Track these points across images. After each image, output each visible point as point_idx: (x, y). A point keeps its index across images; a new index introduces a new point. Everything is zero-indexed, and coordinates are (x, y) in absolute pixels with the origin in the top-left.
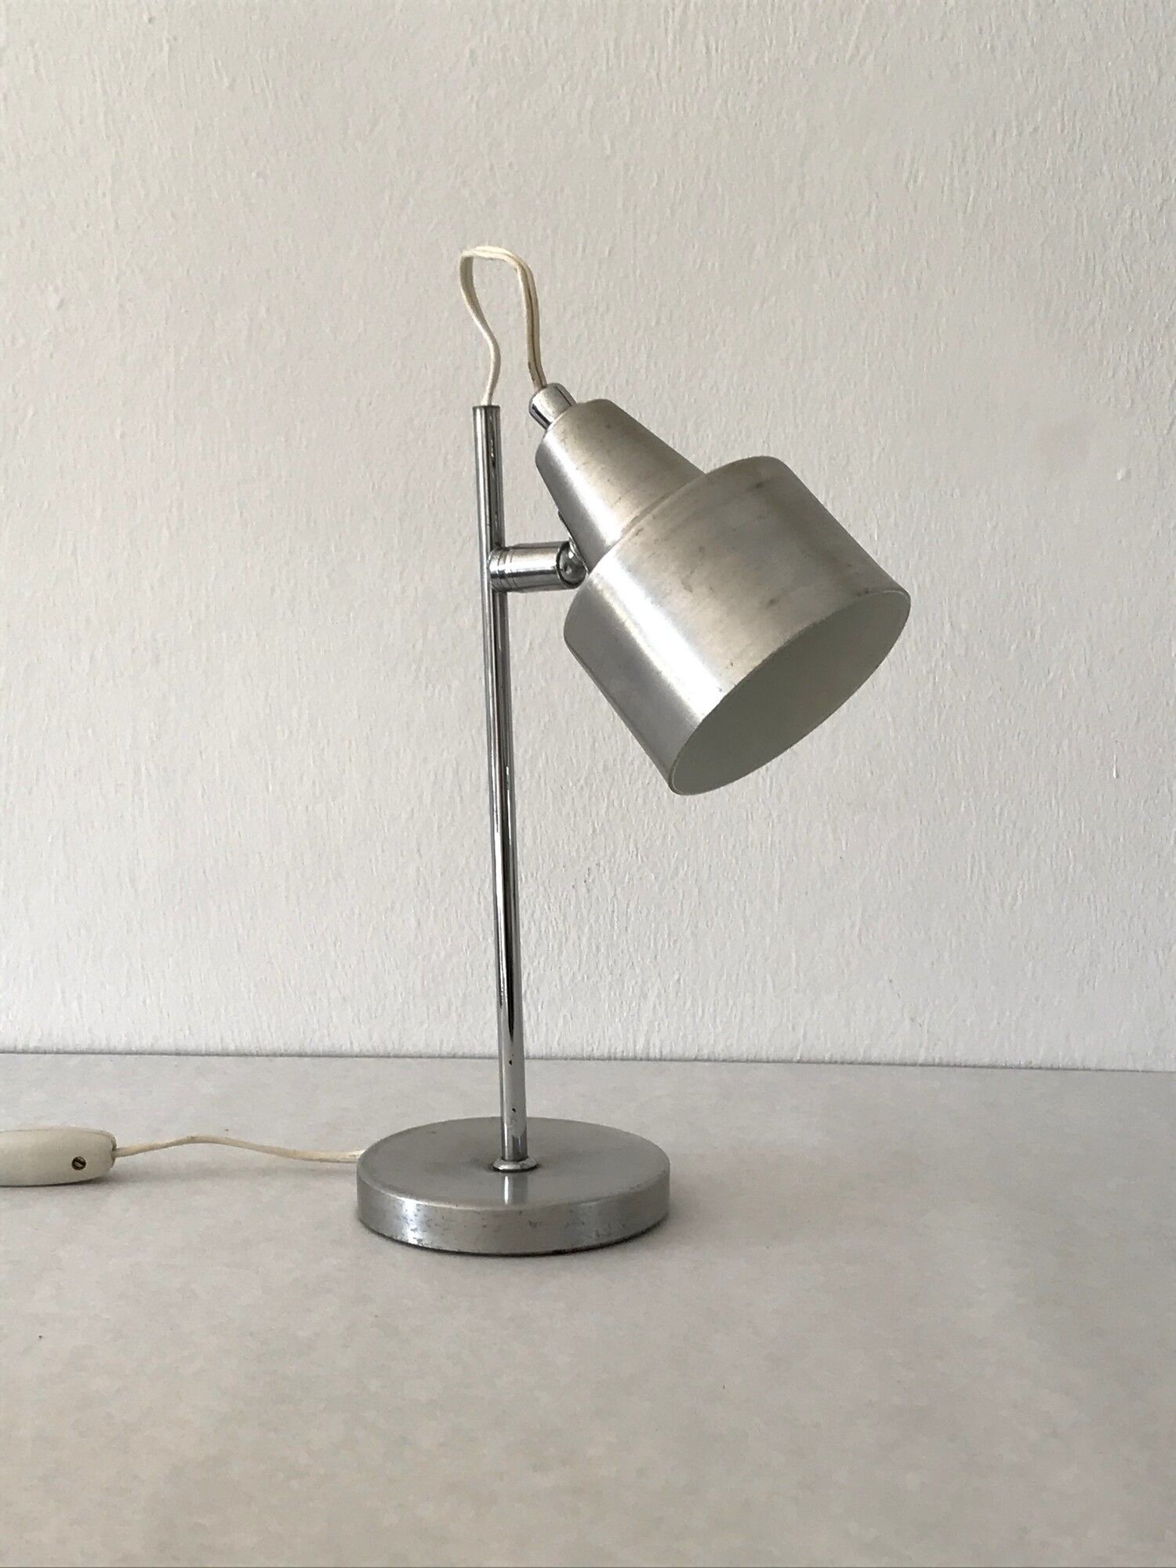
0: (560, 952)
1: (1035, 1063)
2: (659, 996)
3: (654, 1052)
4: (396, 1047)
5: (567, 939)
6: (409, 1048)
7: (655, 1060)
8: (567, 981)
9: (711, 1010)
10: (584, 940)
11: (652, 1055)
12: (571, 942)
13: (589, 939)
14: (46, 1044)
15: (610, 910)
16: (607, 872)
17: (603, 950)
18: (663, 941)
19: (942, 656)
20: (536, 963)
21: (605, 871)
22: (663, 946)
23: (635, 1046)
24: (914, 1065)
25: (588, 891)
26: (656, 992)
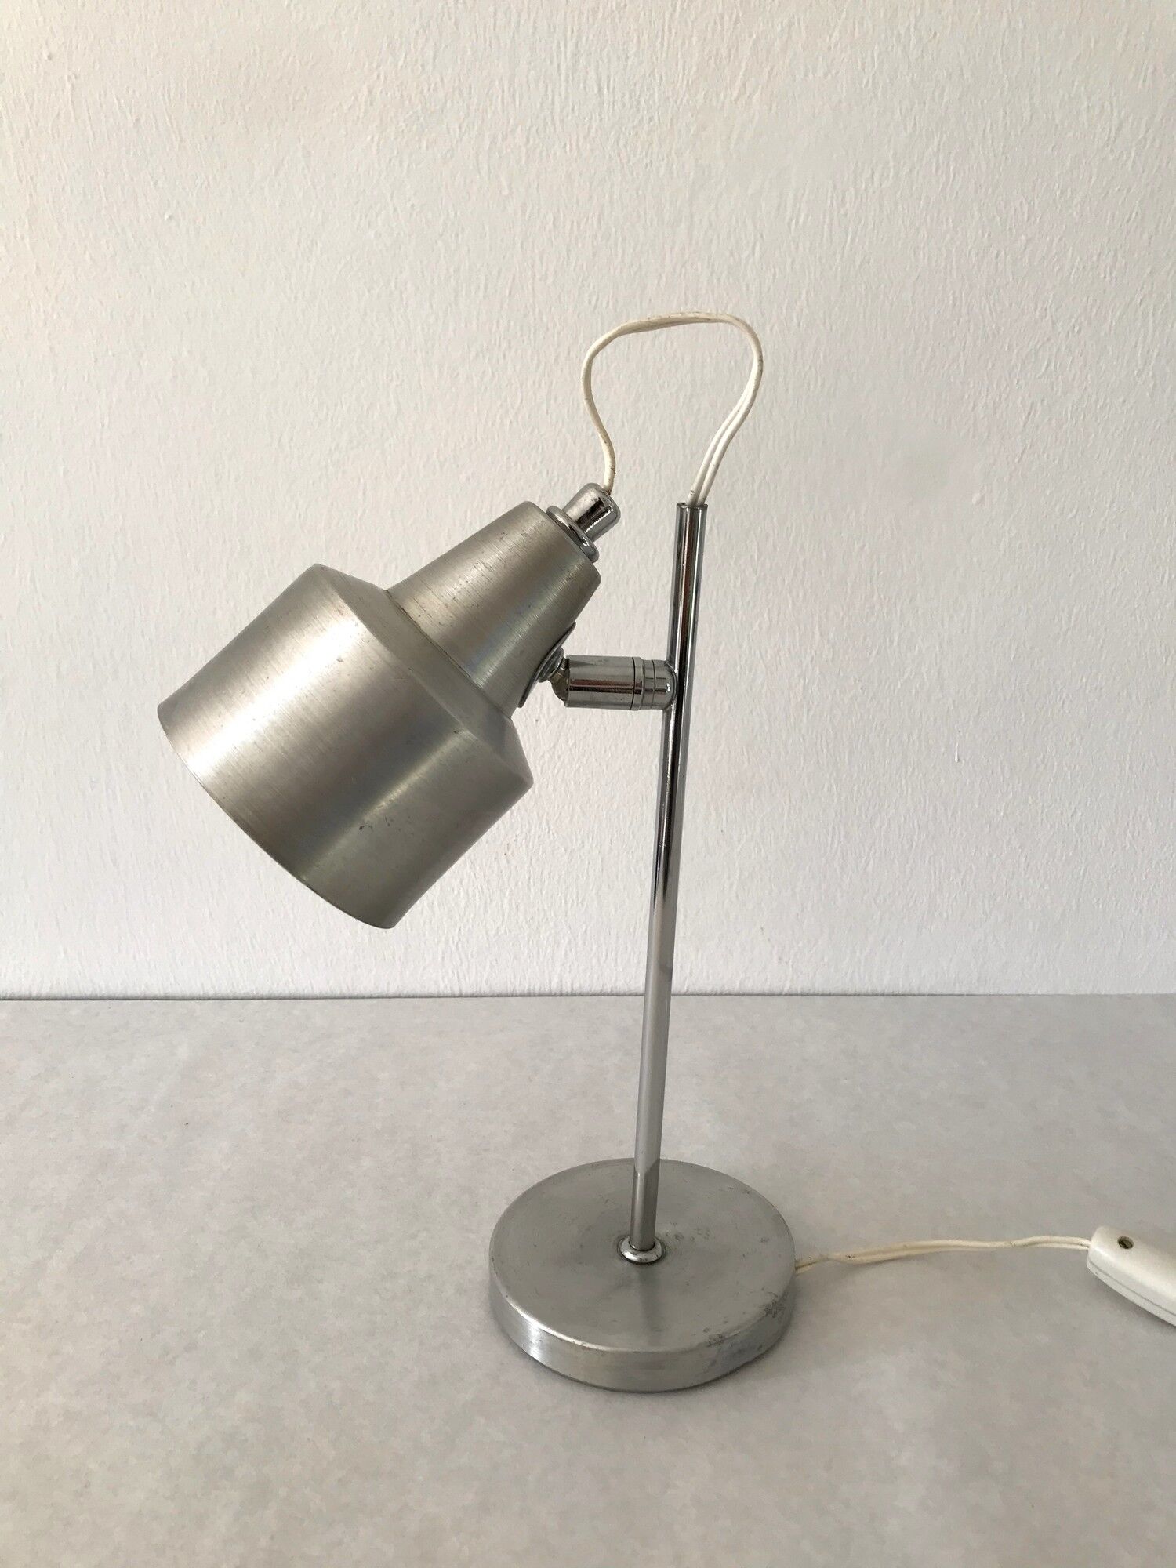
0: (486, 911)
1: (879, 990)
2: (569, 943)
3: (567, 989)
4: (350, 988)
5: (491, 901)
6: (360, 989)
7: (567, 995)
8: (492, 933)
9: (613, 953)
10: (506, 901)
11: (564, 992)
12: (494, 903)
13: (510, 900)
14: (55, 992)
15: (527, 877)
16: (524, 846)
17: (521, 908)
18: (573, 901)
19: (812, 661)
20: (465, 920)
21: (521, 846)
22: (572, 905)
23: (550, 983)
24: (780, 995)
25: (508, 862)
26: (567, 940)
